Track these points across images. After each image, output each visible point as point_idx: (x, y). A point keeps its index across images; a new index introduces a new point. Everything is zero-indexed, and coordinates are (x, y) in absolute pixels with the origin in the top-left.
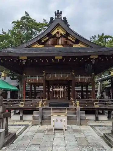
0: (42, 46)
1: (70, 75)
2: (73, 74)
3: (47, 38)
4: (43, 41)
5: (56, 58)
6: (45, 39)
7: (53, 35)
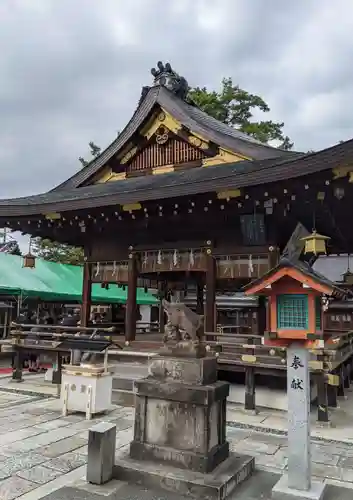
0: (121, 177)
1: (201, 255)
2: (209, 251)
3: (134, 151)
4: (124, 161)
5: (125, 209)
6: (129, 156)
7: (149, 138)
